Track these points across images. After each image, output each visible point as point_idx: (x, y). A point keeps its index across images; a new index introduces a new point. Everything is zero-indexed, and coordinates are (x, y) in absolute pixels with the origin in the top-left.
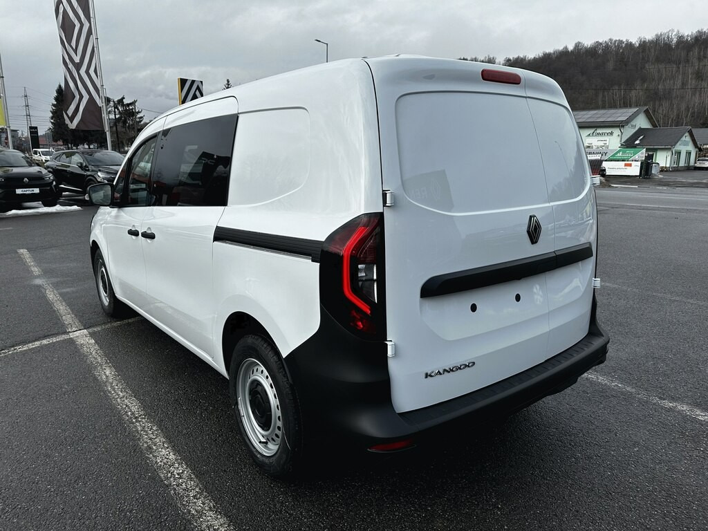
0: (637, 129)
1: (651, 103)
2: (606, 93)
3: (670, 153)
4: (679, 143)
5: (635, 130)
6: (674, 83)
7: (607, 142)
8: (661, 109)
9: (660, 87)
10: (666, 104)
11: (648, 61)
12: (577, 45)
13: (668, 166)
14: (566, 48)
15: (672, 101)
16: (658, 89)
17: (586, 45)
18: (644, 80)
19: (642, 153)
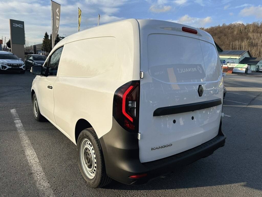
0: (245, 57)
1: (250, 47)
2: (233, 43)
3: (255, 66)
4: (259, 63)
5: (244, 58)
6: (259, 41)
7: (234, 61)
8: (253, 50)
9: (253, 41)
10: (255, 48)
11: (250, 32)
12: (223, 25)
13: (254, 70)
14: (219, 25)
15: (258, 47)
16: (253, 43)
17: (227, 25)
18: (248, 39)
19: (246, 66)
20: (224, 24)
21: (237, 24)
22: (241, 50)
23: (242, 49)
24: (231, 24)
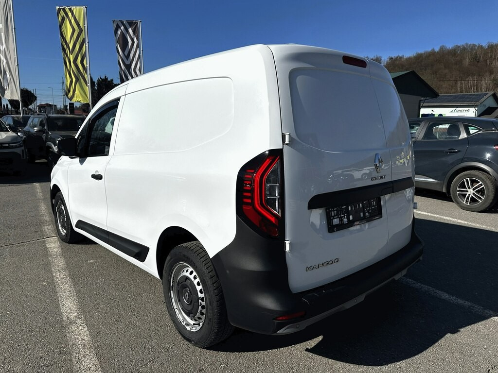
0: (487, 107)
2: (463, 82)
5: (485, 109)
11: (495, 59)
12: (441, 48)
14: (433, 50)
17: (448, 48)
18: (491, 72)
20: (444, 46)
21: (468, 45)
22: (480, 93)
23: (482, 91)
24: (456, 45)
